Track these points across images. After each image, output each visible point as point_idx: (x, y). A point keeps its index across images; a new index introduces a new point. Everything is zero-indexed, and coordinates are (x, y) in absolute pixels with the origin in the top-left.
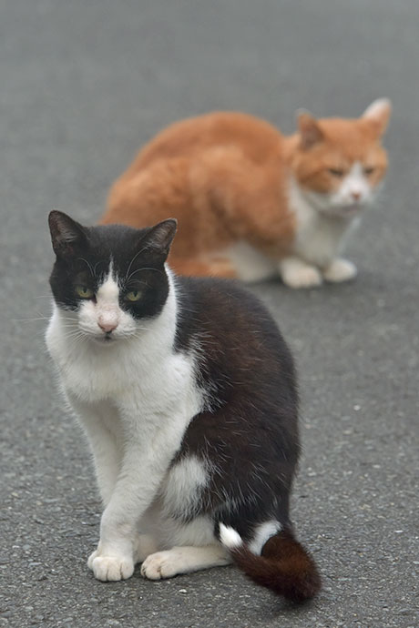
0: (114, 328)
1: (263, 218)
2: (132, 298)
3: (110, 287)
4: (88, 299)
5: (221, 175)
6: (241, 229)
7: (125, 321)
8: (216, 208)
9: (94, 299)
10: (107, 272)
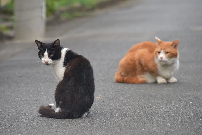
0: (47, 62)
1: (150, 65)
2: (51, 56)
3: (46, 53)
4: (43, 57)
5: (142, 55)
6: (146, 69)
7: (50, 61)
8: (140, 63)
9: (44, 57)
10: (46, 51)
